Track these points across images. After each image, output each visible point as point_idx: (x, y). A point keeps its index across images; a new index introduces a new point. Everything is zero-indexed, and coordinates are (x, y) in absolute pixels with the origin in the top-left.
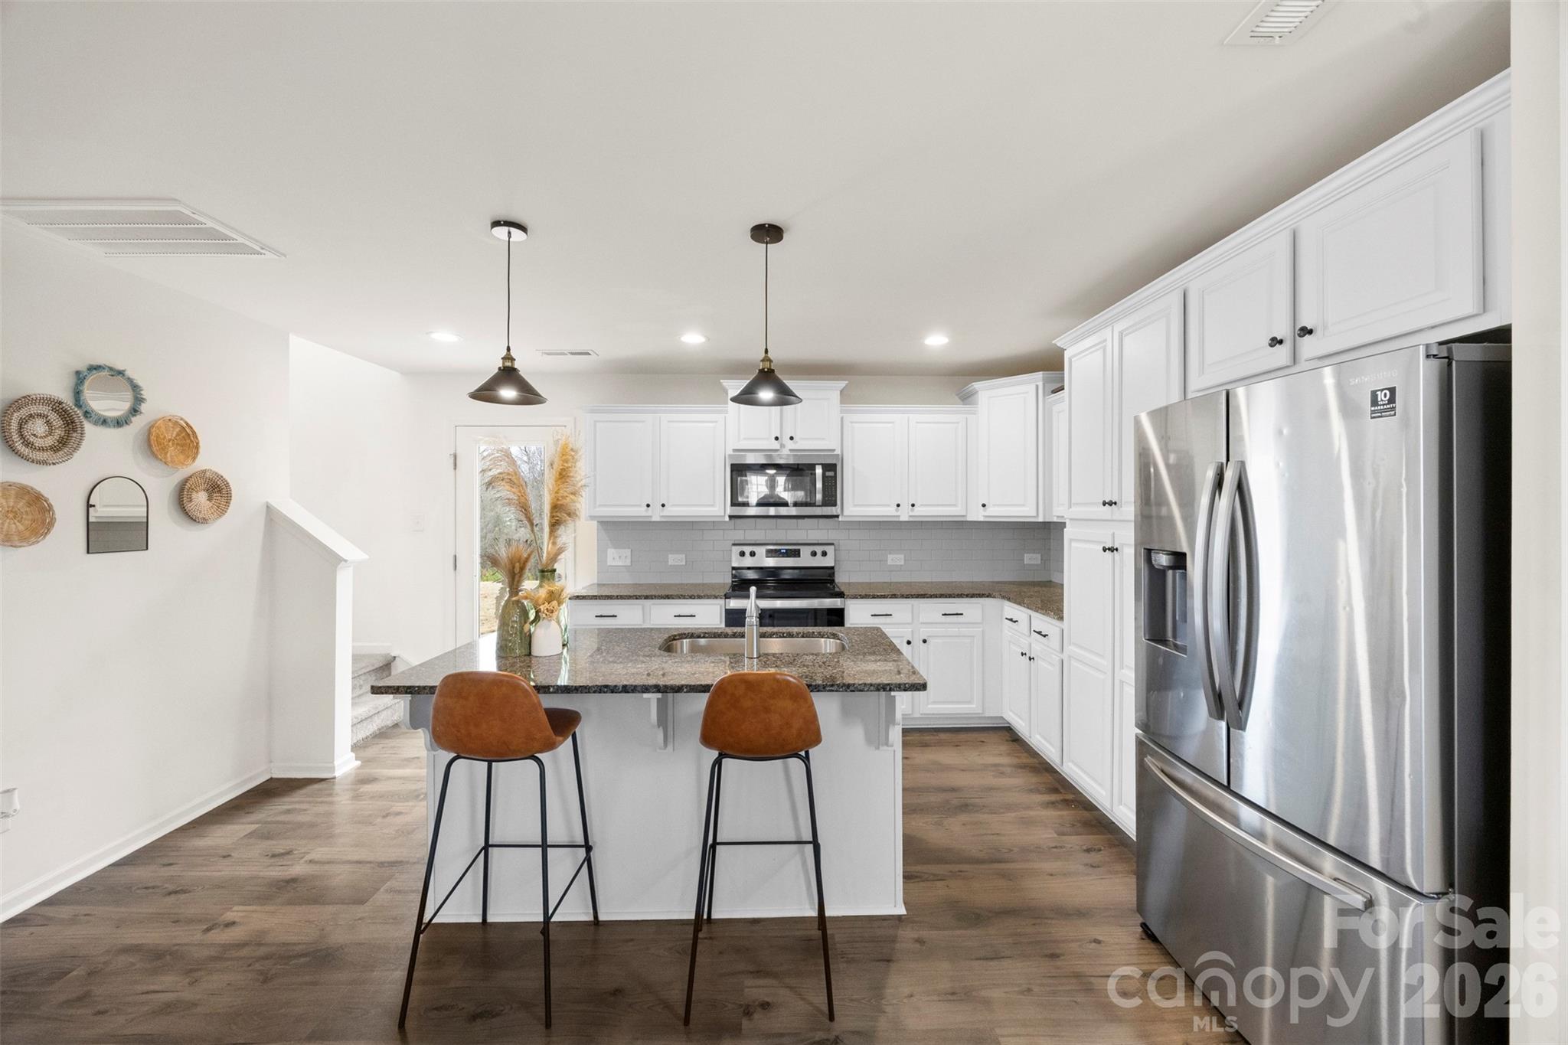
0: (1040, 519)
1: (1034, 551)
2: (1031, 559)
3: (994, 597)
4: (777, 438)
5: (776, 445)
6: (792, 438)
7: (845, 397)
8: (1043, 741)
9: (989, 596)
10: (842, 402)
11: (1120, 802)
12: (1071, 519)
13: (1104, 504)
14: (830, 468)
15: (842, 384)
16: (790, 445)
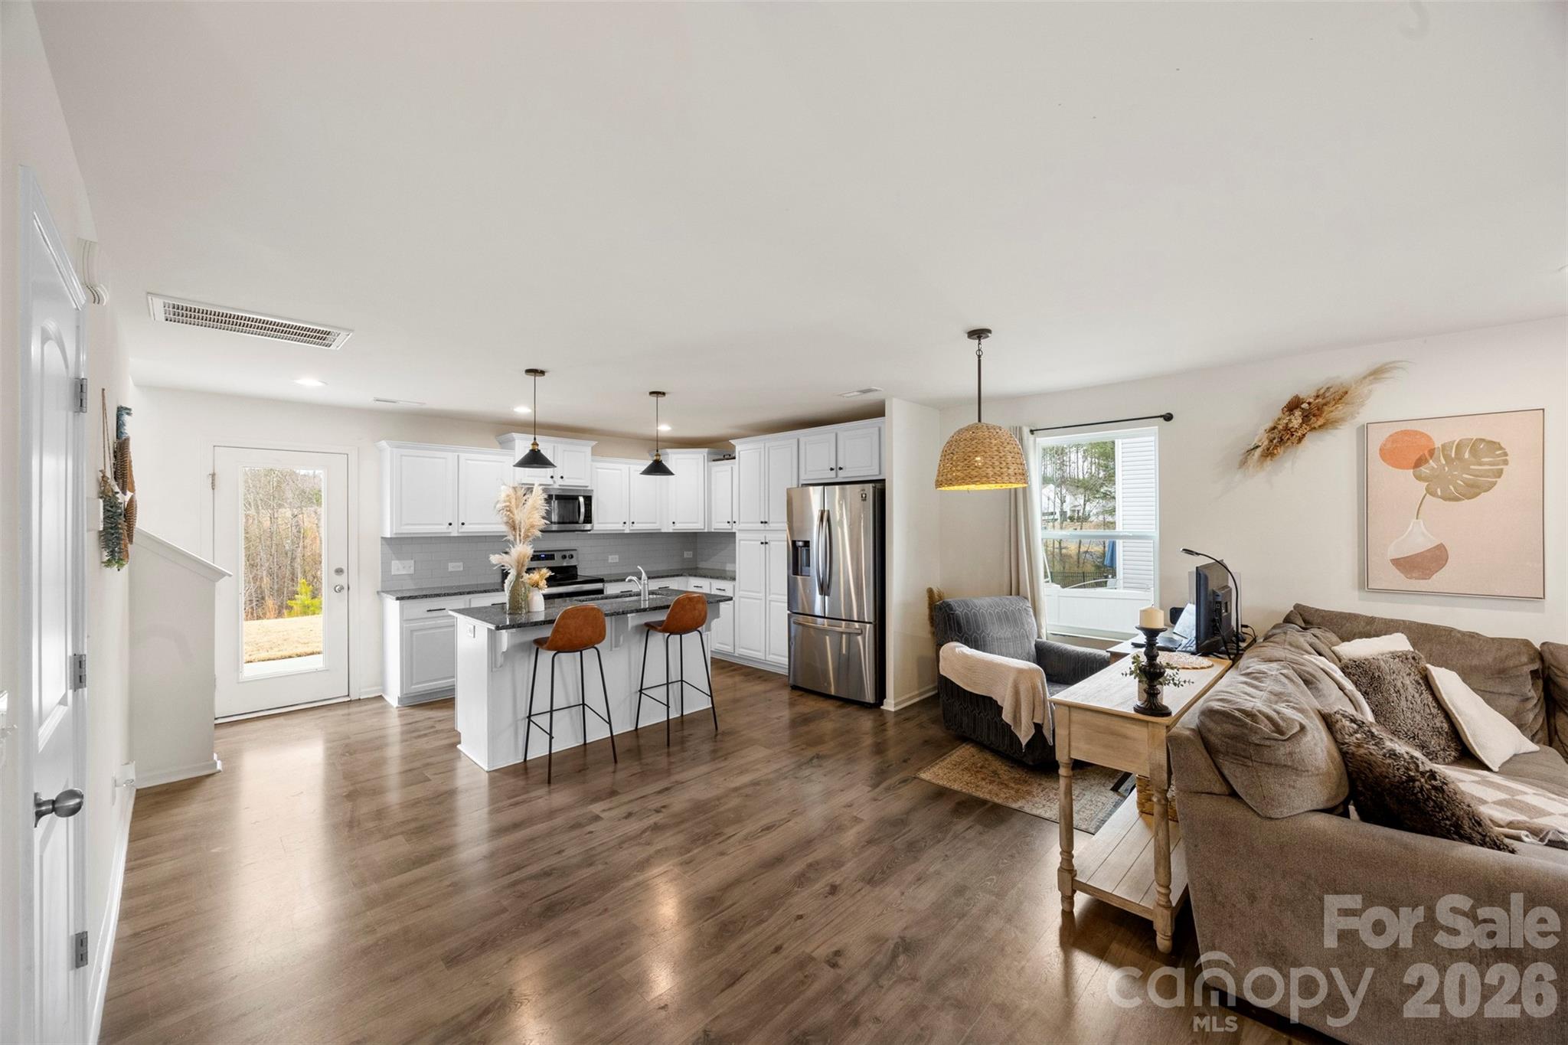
0: (706, 531)
1: (689, 550)
2: (688, 555)
3: (685, 576)
4: (552, 477)
5: (550, 482)
6: (562, 477)
7: (595, 452)
8: (722, 646)
9: (681, 575)
10: (592, 455)
11: (769, 654)
12: (739, 530)
13: (762, 522)
14: (588, 500)
15: (594, 443)
16: (560, 482)
